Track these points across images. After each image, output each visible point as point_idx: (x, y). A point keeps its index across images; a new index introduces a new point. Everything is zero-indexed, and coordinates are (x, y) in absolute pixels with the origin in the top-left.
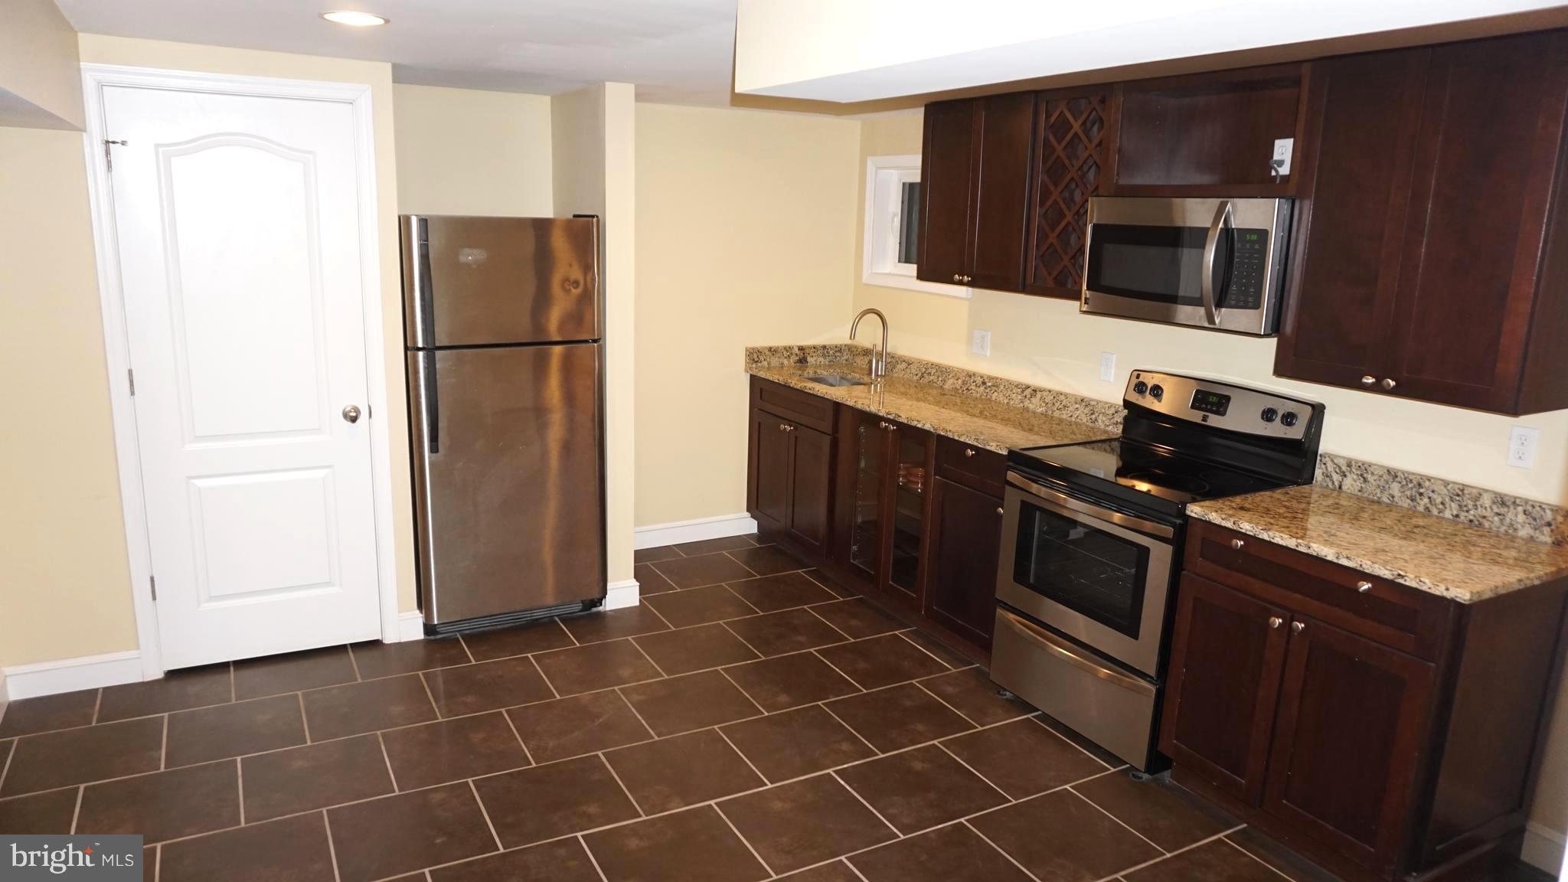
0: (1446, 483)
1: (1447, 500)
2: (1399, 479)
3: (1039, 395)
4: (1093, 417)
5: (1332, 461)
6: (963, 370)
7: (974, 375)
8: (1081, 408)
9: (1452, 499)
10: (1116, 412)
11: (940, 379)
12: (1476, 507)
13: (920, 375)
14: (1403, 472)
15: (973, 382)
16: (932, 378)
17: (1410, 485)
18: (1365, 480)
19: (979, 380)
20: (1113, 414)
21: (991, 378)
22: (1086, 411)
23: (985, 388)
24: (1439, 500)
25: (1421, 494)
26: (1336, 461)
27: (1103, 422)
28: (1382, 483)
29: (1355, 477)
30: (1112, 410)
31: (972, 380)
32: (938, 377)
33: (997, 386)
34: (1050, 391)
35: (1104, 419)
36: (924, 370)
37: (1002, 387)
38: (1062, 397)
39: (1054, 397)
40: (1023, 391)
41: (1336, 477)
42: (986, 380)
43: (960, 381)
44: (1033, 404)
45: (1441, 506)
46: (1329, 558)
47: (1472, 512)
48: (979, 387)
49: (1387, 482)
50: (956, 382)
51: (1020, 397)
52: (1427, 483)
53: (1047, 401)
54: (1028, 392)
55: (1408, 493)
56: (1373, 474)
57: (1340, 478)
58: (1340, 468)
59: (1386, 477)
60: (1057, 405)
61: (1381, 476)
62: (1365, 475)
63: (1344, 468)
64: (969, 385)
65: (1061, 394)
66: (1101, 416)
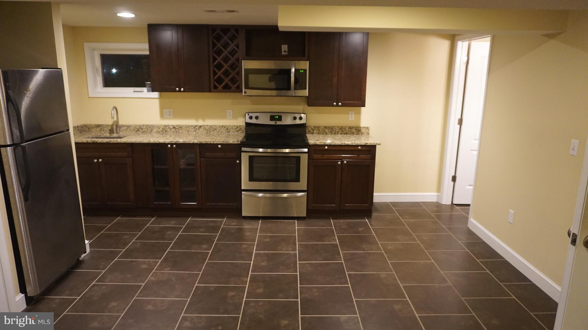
0: (338, 127)
1: (339, 130)
2: (327, 128)
3: (202, 128)
4: (228, 130)
5: (310, 127)
6: (162, 125)
7: (168, 125)
8: (223, 128)
9: (340, 130)
10: (237, 127)
11: (149, 130)
12: (345, 130)
13: (136, 130)
14: (328, 126)
15: (168, 128)
16: (143, 130)
17: (330, 129)
18: (319, 130)
19: (172, 127)
20: (236, 128)
21: (177, 126)
22: (225, 129)
23: (175, 129)
24: (337, 131)
25: (333, 130)
26: (311, 127)
27: (232, 131)
28: (324, 130)
29: (316, 130)
30: (236, 127)
31: (167, 128)
32: (148, 129)
33: (181, 128)
34: (208, 125)
35: (233, 130)
36: (138, 128)
37: (184, 128)
38: (214, 126)
39: (210, 127)
40: (195, 127)
41: (312, 131)
42: (175, 126)
43: (161, 129)
44: (200, 131)
45: (338, 132)
46: (350, 144)
47: (345, 132)
48: (172, 129)
49: (324, 129)
50: (158, 129)
51: (193, 130)
52: (334, 127)
53: (206, 129)
54: (197, 127)
55: (330, 131)
56: (321, 128)
57: (313, 131)
58: (312, 129)
59: (324, 128)
60: (211, 129)
61: (323, 128)
62: (319, 129)
63: (313, 128)
64: (166, 129)
65: (213, 125)
66: (231, 129)
